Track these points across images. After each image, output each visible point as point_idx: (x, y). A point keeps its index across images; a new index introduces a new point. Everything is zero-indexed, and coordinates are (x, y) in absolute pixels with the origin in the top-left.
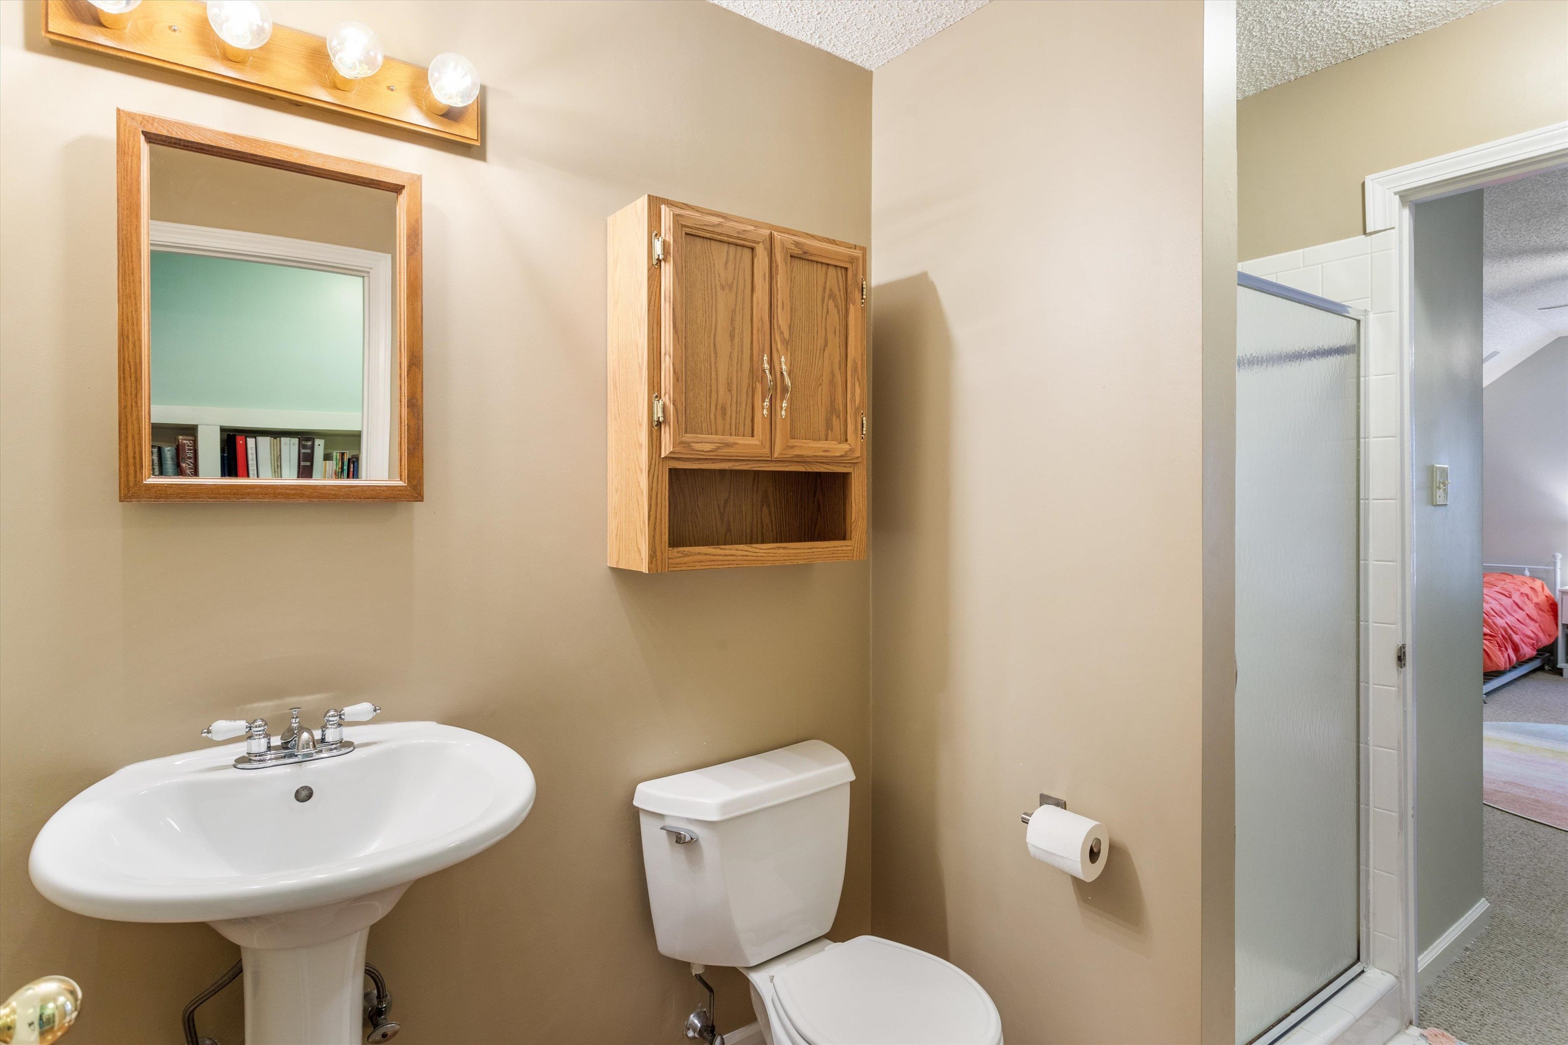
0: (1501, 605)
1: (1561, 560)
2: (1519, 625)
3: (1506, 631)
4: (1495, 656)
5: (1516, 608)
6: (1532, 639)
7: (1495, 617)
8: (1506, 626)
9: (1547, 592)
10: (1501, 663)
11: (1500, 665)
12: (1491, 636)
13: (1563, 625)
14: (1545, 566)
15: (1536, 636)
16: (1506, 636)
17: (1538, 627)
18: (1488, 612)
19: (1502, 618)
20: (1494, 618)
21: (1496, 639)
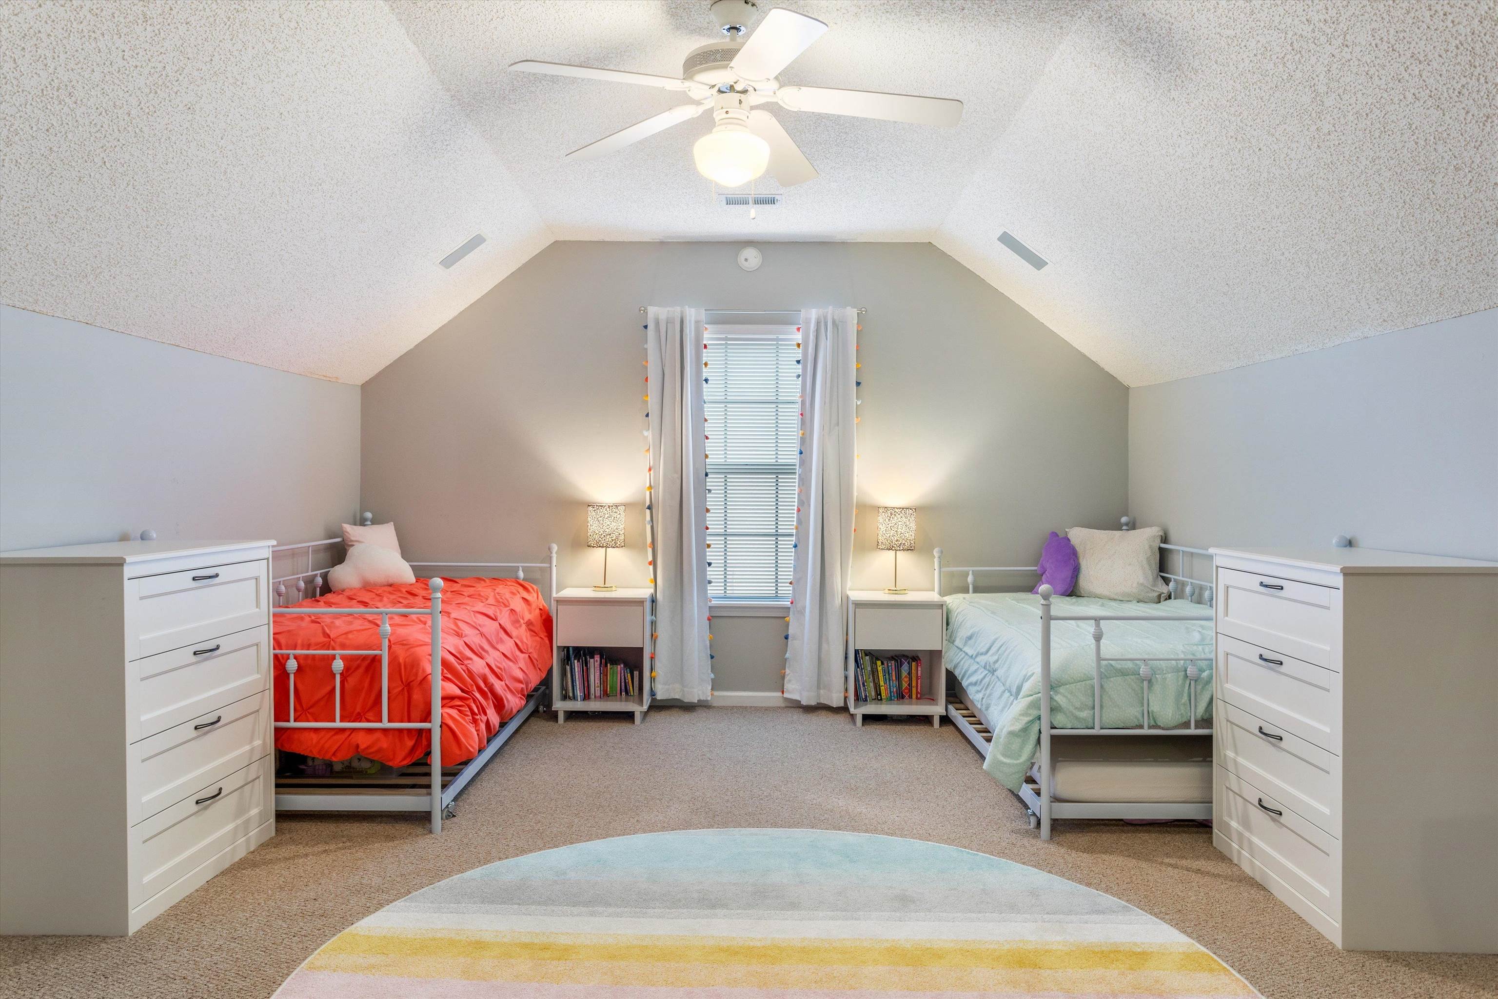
0: (482, 634)
1: (556, 553)
2: (506, 663)
3: (485, 680)
4: (465, 735)
5: (503, 635)
6: (520, 681)
7: (470, 659)
8: (487, 671)
9: (542, 603)
10: (474, 745)
11: (471, 749)
12: (461, 698)
13: (558, 647)
14: (541, 563)
15: (525, 677)
16: (486, 689)
17: (528, 660)
18: (461, 653)
19: (482, 658)
20: (470, 662)
21: (468, 702)
